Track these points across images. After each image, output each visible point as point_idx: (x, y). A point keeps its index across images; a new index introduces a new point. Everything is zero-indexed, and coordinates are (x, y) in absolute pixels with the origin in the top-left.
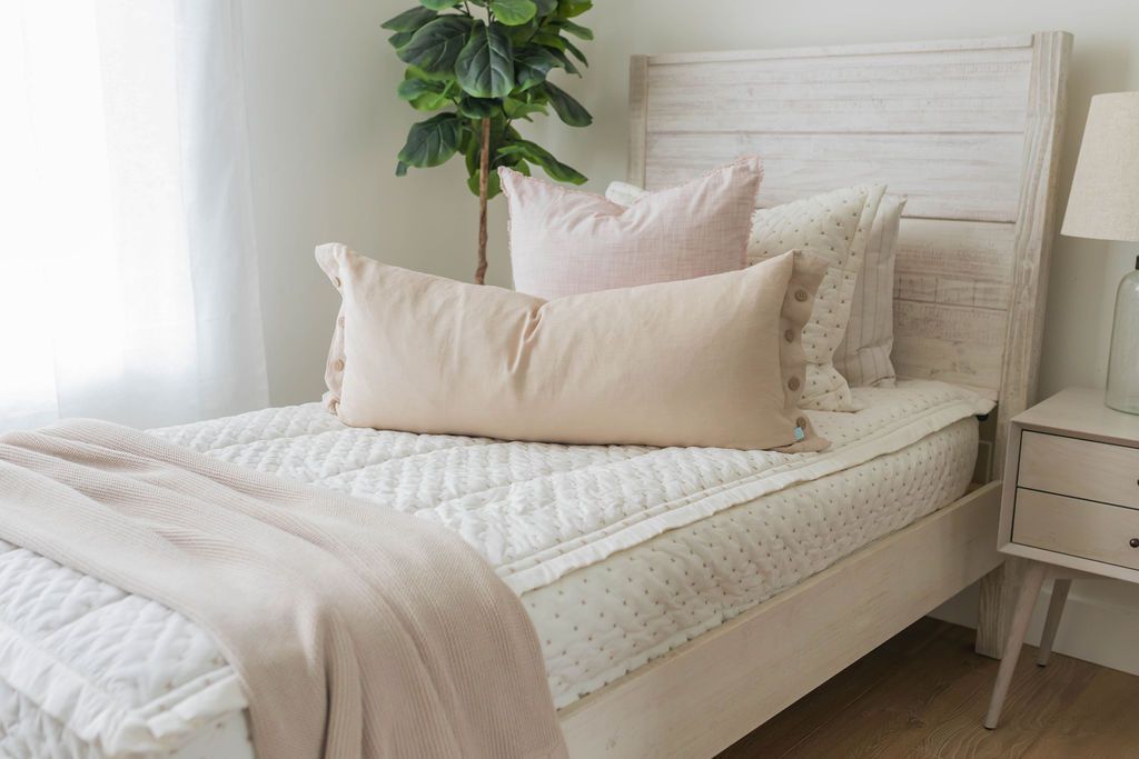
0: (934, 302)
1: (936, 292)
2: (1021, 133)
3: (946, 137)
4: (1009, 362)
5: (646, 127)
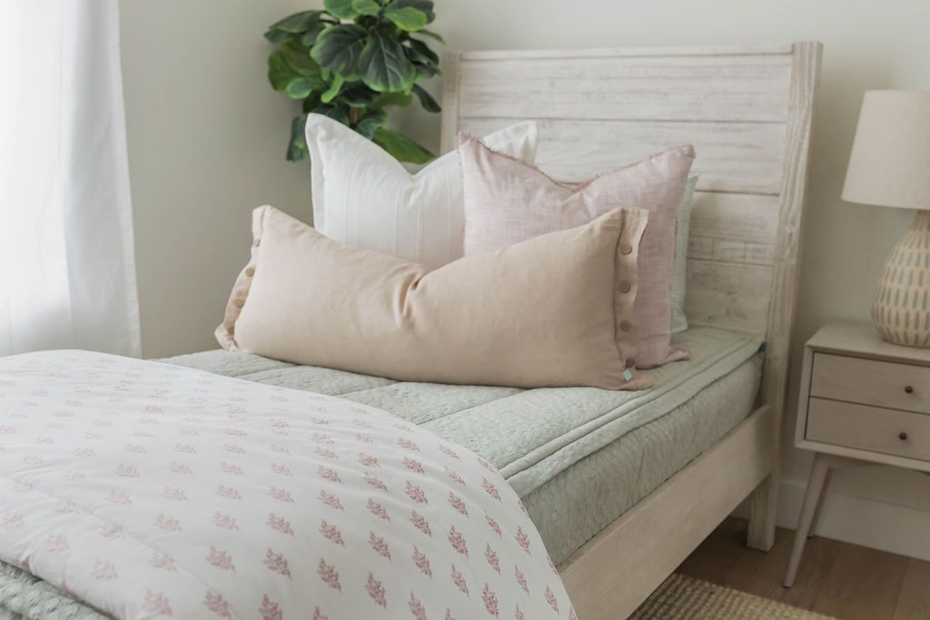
0: (711, 260)
1: (713, 251)
2: (784, 123)
3: (721, 125)
4: (774, 309)
5: (458, 112)
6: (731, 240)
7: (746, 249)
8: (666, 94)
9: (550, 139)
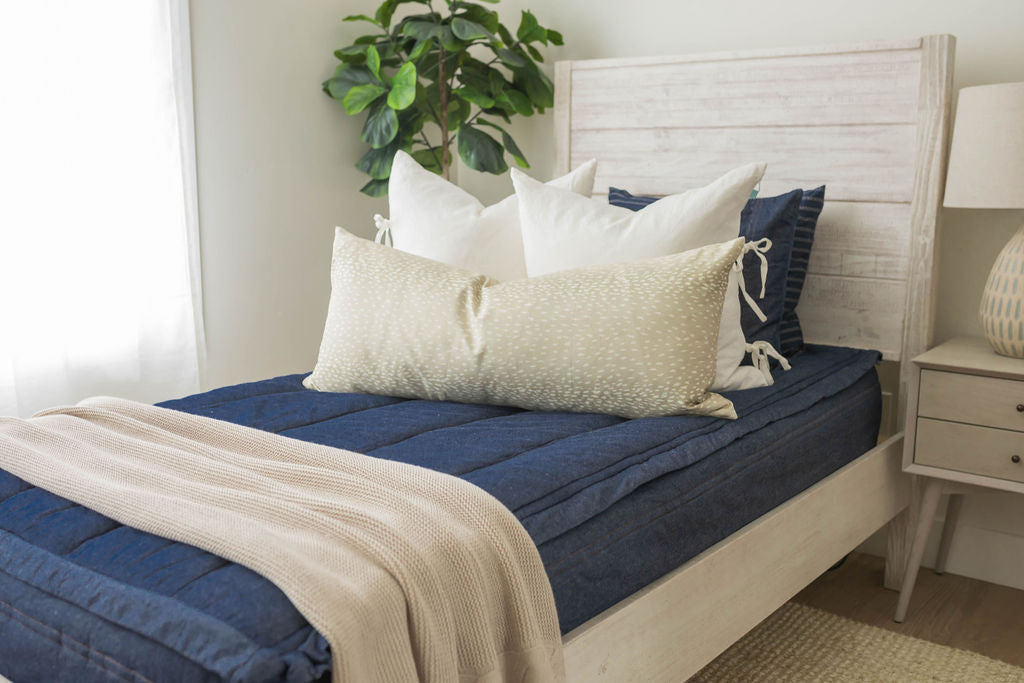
0: (840, 275)
1: (841, 266)
2: (913, 124)
3: (846, 129)
4: (909, 328)
5: (570, 125)
6: (860, 253)
7: (876, 262)
8: (787, 98)
9: (666, 150)
